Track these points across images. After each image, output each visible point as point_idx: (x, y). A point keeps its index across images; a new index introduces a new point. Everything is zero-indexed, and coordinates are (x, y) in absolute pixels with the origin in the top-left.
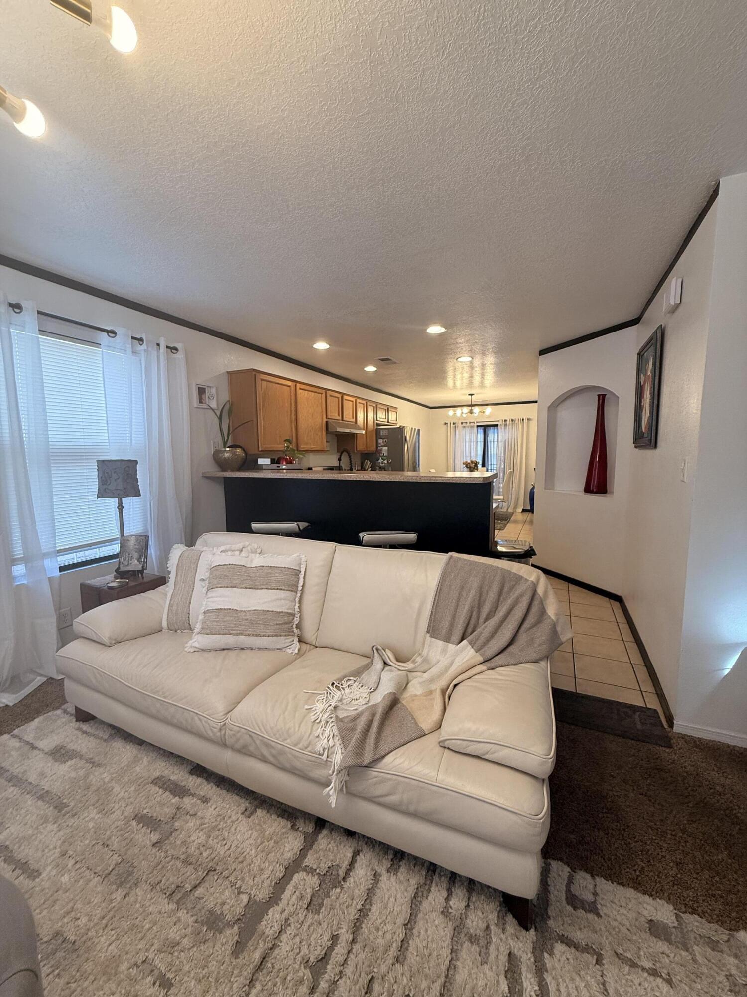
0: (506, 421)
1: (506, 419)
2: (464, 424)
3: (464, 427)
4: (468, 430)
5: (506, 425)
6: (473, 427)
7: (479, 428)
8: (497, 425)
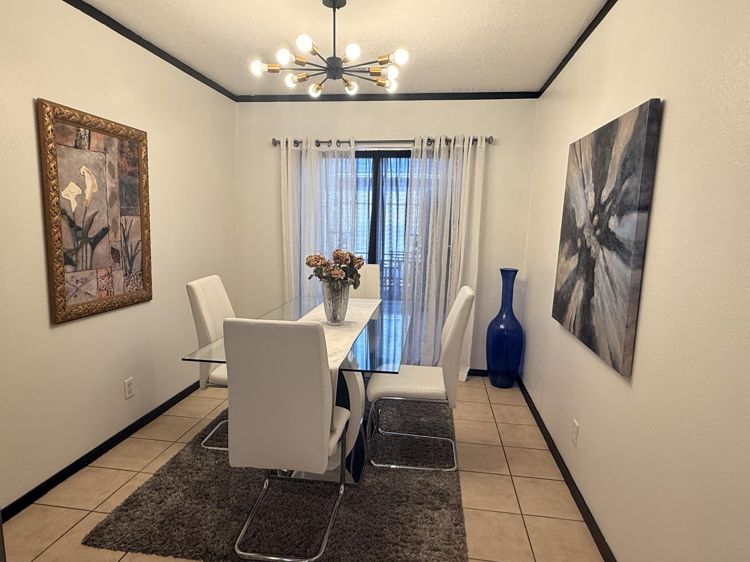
0: (431, 141)
1: (432, 137)
2: (324, 147)
3: (324, 155)
4: (333, 163)
5: (430, 154)
6: (346, 155)
7: (361, 160)
8: (407, 154)
